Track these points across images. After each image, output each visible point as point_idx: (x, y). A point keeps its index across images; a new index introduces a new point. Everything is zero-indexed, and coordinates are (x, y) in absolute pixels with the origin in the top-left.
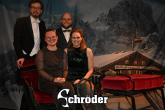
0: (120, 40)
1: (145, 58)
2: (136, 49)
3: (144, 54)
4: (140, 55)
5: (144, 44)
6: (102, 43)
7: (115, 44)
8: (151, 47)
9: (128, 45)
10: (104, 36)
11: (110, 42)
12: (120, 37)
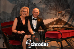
3: (63, 20)
6: (43, 14)
11: (47, 13)
12: (52, 11)
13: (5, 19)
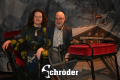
0: (85, 17)
1: (104, 31)
2: (97, 24)
3: (103, 28)
4: (100, 29)
5: (104, 20)
6: (71, 19)
7: (80, 20)
8: (109, 22)
9: (91, 20)
10: (72, 13)
11: (77, 18)
12: (85, 14)
13: (12, 27)
